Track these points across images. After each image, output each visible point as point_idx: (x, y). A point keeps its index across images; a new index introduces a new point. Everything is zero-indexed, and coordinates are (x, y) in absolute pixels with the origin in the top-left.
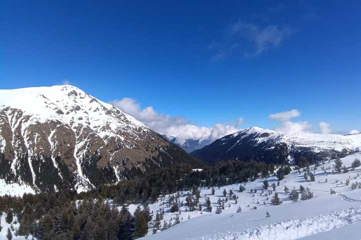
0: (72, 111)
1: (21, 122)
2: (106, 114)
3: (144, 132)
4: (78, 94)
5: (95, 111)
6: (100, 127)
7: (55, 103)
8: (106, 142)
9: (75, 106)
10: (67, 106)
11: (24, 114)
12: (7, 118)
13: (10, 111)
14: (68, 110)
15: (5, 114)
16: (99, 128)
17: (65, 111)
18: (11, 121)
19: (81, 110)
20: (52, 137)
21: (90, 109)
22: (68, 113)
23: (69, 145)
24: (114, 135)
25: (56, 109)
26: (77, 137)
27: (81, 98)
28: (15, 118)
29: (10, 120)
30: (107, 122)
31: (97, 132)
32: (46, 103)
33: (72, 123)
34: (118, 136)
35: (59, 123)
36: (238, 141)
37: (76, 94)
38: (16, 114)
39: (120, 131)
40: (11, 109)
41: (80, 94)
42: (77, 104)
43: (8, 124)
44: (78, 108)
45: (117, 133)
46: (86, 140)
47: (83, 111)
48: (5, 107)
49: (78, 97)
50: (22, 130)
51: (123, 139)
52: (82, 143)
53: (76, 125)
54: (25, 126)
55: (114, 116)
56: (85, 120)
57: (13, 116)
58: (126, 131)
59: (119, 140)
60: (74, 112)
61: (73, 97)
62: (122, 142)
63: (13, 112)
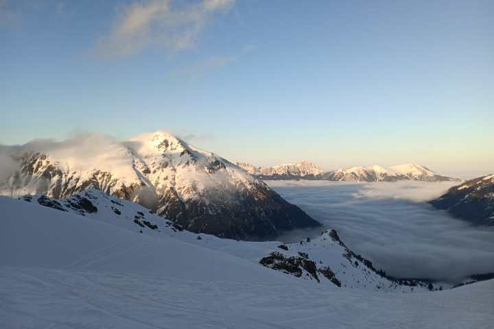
0: (159, 168)
1: (109, 187)
2: (197, 170)
3: (246, 189)
4: (169, 143)
6: (186, 188)
8: (187, 206)
9: (163, 162)
10: (155, 163)
11: (112, 178)
12: (98, 183)
13: (100, 175)
14: (155, 168)
15: (96, 179)
17: (152, 170)
18: (101, 186)
19: (168, 167)
22: (155, 172)
24: (199, 198)
25: (143, 167)
26: (160, 201)
27: (172, 149)
29: (100, 184)
30: (195, 181)
31: (180, 194)
33: (157, 183)
34: (204, 199)
37: (167, 146)
38: (106, 177)
39: (207, 192)
40: (101, 173)
42: (166, 159)
44: (165, 165)
46: (167, 204)
47: (171, 168)
48: (95, 172)
49: (169, 148)
51: (208, 202)
52: (164, 208)
53: (160, 186)
56: (170, 179)
59: (203, 204)
60: (161, 170)
61: (163, 150)
62: (205, 206)
63: (103, 176)
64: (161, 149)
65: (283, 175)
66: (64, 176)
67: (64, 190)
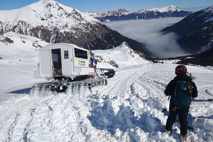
1: (26, 28)
2: (67, 17)
3: (91, 25)
4: (52, 5)
5: (60, 16)
7: (40, 14)
8: (64, 35)
9: (50, 14)
10: (46, 15)
11: (27, 24)
12: (21, 27)
13: (20, 23)
14: (47, 18)
15: (19, 25)
16: (62, 27)
17: (45, 18)
18: (23, 28)
19: (53, 17)
20: (40, 34)
21: (58, 15)
22: (47, 19)
23: (48, 37)
24: (69, 31)
25: (41, 18)
26: (52, 33)
27: (53, 8)
28: (23, 26)
30: (67, 23)
31: (60, 29)
32: (36, 15)
34: (72, 31)
35: (42, 26)
36: (193, 20)
37: (51, 6)
38: (24, 23)
39: (73, 27)
40: (21, 21)
41: (53, 5)
42: (51, 13)
43: (21, 29)
44: (52, 16)
45: (72, 29)
47: (54, 17)
48: (18, 21)
49: (52, 7)
50: (27, 31)
51: (74, 32)
52: (54, 36)
53: (50, 26)
54: (28, 29)
55: (72, 17)
56: (55, 22)
57: (23, 25)
58: (77, 27)
59: (72, 33)
60: (49, 18)
62: (73, 34)
63: (22, 23)
64: (48, 8)
65: (111, 16)
66: (3, 24)
67: (5, 31)
